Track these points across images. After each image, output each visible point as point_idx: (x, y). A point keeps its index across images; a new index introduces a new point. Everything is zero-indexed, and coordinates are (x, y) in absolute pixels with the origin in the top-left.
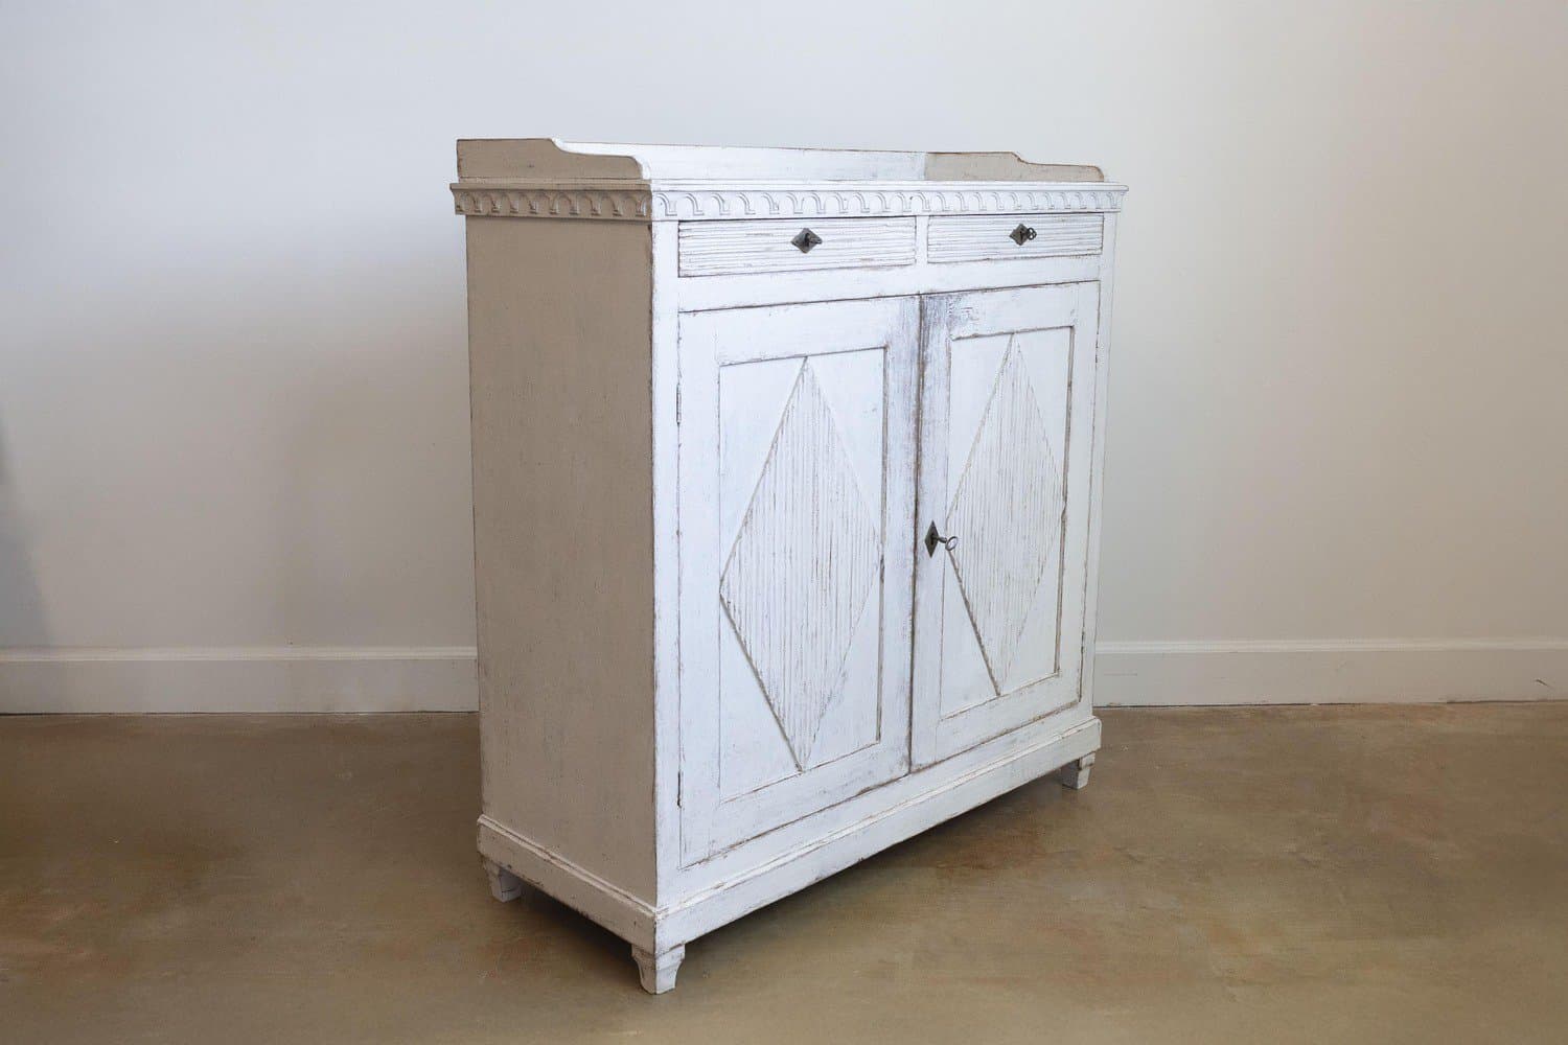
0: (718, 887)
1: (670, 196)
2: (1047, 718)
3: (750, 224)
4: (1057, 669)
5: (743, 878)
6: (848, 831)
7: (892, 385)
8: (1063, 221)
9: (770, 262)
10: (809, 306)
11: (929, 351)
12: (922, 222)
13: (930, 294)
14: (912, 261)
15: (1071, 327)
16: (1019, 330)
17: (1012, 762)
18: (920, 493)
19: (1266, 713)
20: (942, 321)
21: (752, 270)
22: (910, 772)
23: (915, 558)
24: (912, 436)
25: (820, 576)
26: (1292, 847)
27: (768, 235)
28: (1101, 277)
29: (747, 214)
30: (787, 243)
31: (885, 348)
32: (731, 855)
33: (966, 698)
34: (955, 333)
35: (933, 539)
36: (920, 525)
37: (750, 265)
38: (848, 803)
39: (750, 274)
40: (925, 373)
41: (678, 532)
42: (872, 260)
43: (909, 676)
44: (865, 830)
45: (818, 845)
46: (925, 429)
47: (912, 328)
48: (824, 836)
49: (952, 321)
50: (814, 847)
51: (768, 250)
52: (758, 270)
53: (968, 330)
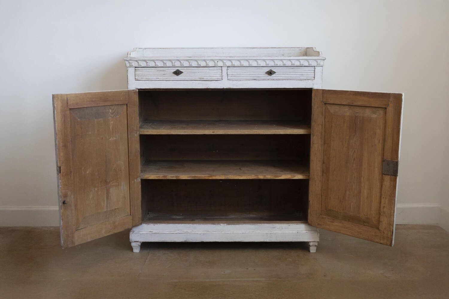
0: (151, 232)
1: (130, 61)
3: (158, 68)
5: (158, 232)
6: (198, 232)
8: (292, 69)
9: (166, 78)
12: (224, 69)
14: (221, 79)
17: (271, 233)
21: (159, 79)
27: (164, 71)
28: (315, 86)
29: (155, 65)
30: (171, 73)
37: (158, 78)
39: (159, 80)
42: (203, 78)
44: (204, 234)
48: (189, 231)
50: (185, 232)
51: (164, 75)
52: (161, 80)
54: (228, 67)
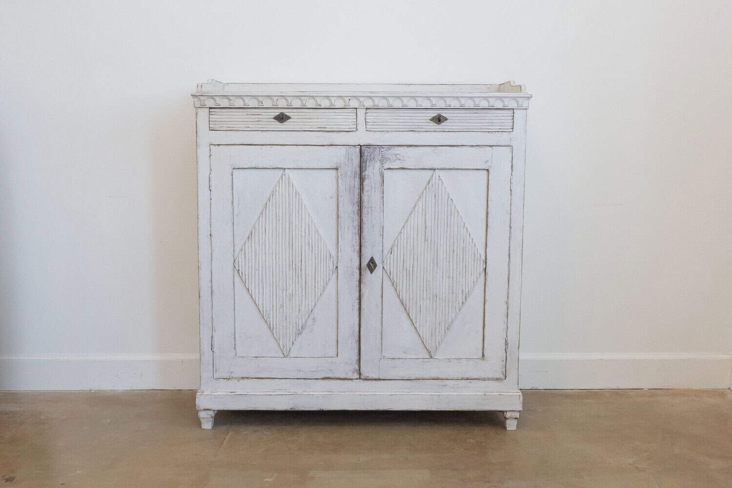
0: (232, 392)
1: (202, 98)
2: (474, 381)
3: (248, 110)
4: (483, 356)
5: (246, 393)
6: (313, 393)
7: (342, 187)
8: (476, 113)
9: (261, 126)
10: (285, 147)
11: (367, 173)
12: (361, 113)
13: (368, 146)
14: (355, 129)
15: (488, 170)
16: (439, 167)
17: (438, 395)
18: (362, 241)
19: (618, 393)
20: (376, 159)
21: (248, 129)
22: (360, 379)
23: (360, 273)
24: (356, 213)
25: (294, 269)
26: (631, 461)
27: (259, 115)
28: (514, 144)
29: (244, 105)
30: (271, 118)
31: (337, 169)
32: (242, 381)
33: (405, 352)
34: (386, 166)
35: (372, 265)
36: (363, 257)
38: (316, 381)
40: (364, 183)
41: (210, 235)
42: (325, 128)
43: (358, 329)
44: (324, 396)
45: (293, 393)
46: (365, 211)
47: (354, 161)
48: (299, 391)
49: (383, 160)
50: (291, 393)
51: (259, 121)
52: (253, 129)
53: (397, 165)
54: (367, 109)
